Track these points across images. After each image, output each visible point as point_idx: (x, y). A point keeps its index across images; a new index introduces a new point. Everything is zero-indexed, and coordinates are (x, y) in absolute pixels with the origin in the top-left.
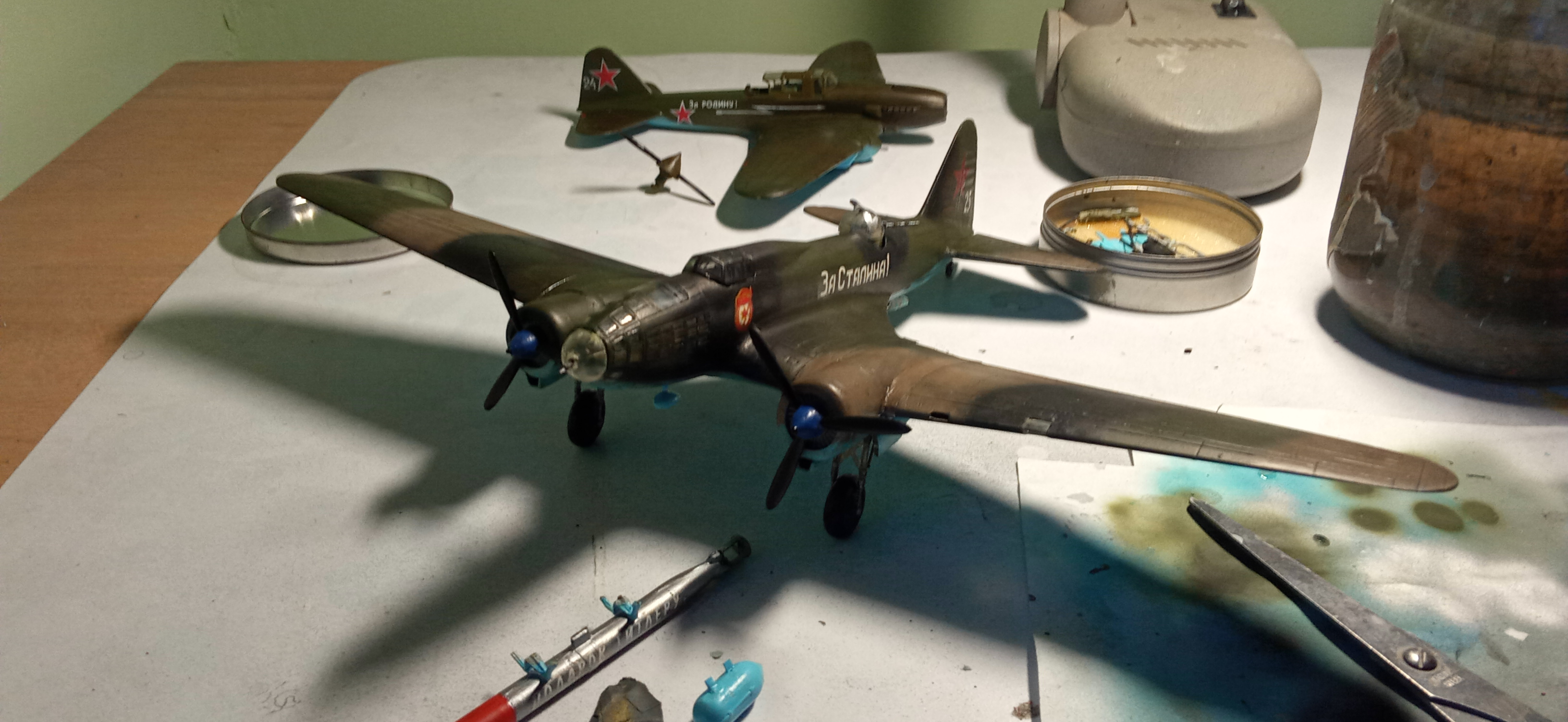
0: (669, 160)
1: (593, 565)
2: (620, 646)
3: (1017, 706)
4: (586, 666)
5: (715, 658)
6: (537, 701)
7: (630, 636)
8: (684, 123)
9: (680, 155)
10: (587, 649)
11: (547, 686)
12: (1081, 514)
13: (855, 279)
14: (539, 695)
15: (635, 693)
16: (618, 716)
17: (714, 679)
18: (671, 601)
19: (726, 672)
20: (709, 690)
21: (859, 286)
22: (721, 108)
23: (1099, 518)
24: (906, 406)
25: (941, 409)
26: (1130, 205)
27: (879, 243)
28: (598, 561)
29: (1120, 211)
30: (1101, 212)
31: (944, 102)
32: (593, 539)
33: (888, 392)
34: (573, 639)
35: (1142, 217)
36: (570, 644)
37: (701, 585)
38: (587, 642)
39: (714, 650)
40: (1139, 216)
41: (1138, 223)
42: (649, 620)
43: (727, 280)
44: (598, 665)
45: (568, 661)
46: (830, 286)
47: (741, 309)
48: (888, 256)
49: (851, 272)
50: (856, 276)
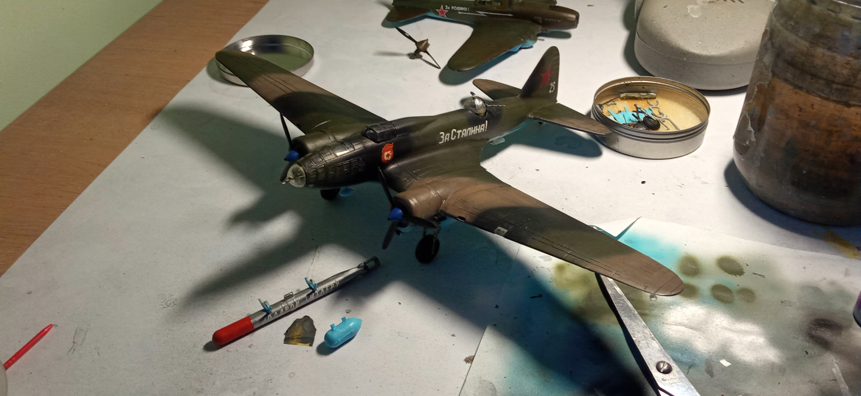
0: (422, 42)
2: (307, 301)
3: (468, 356)
4: (289, 309)
5: (347, 313)
6: (264, 321)
7: (312, 297)
8: (443, 16)
9: (428, 40)
10: (290, 302)
11: (270, 316)
12: (541, 267)
13: (463, 134)
14: (265, 319)
15: (307, 324)
16: (296, 333)
17: (336, 325)
18: (335, 284)
19: (343, 322)
20: (332, 330)
21: (466, 137)
22: (461, 11)
23: (549, 270)
24: (449, 211)
25: (463, 216)
26: (652, 91)
27: (482, 115)
28: (315, 258)
29: (645, 94)
30: (633, 94)
31: (578, 18)
32: (317, 247)
33: (443, 202)
34: (285, 296)
35: (657, 99)
36: (283, 298)
37: (352, 277)
38: (292, 298)
39: (348, 309)
40: (654, 98)
41: (653, 102)
42: (323, 292)
43: (379, 140)
44: (295, 308)
45: (281, 306)
46: (446, 139)
47: (386, 153)
48: (487, 121)
49: (460, 131)
50: (464, 132)
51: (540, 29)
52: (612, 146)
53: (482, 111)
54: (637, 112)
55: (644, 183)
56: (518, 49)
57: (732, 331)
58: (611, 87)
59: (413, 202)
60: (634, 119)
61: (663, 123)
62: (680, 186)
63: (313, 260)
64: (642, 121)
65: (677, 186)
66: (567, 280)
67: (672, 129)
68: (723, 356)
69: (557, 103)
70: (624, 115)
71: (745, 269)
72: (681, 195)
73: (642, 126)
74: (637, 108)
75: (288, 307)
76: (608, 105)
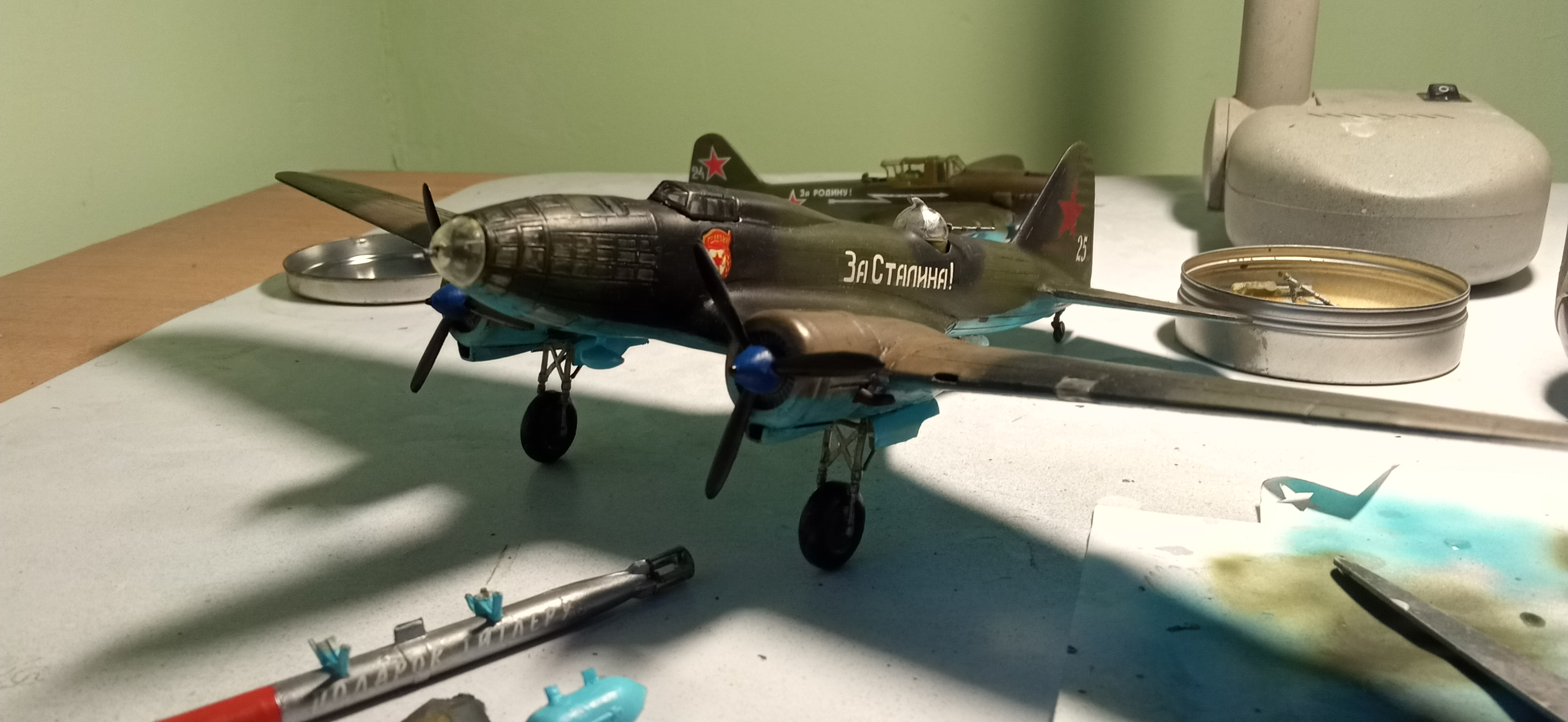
1: (489, 575)
2: (470, 655)
4: (407, 669)
6: (324, 704)
7: (485, 642)
10: (416, 651)
12: (1170, 567)
13: (899, 277)
17: (562, 692)
18: (559, 611)
20: (550, 707)
21: (906, 288)
22: (834, 197)
23: (1196, 573)
24: (907, 367)
25: (949, 370)
27: (941, 247)
28: (498, 569)
30: (1262, 284)
32: (505, 548)
33: (884, 353)
34: (398, 629)
36: (391, 640)
37: (613, 597)
38: (419, 639)
45: (382, 663)
46: (860, 274)
47: (714, 254)
48: (952, 264)
49: (894, 265)
50: (902, 273)
53: (940, 236)
58: (1209, 266)
63: (492, 575)
66: (1255, 593)
69: (1093, 286)
75: (405, 665)
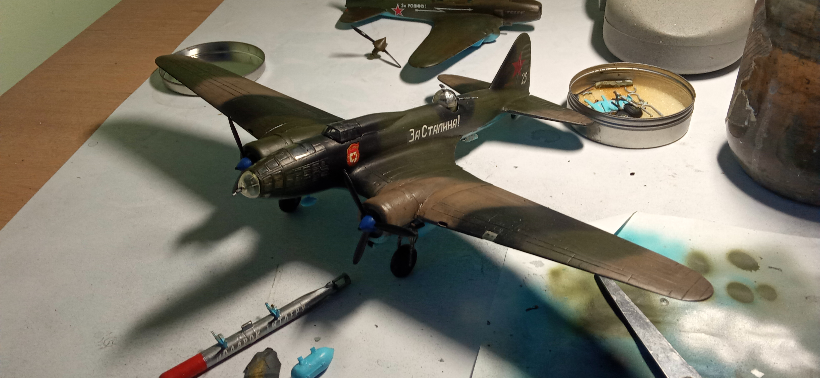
0: (380, 41)
4: (248, 341)
5: (316, 341)
7: (275, 325)
8: (399, 15)
9: (385, 38)
11: (225, 351)
12: (533, 273)
13: (434, 131)
14: (220, 355)
16: (257, 369)
17: (304, 357)
18: (300, 308)
19: (312, 353)
21: (438, 134)
22: (418, 8)
23: (543, 277)
24: (428, 216)
25: (444, 220)
26: (628, 78)
27: (454, 109)
28: (276, 280)
29: (621, 82)
30: (609, 82)
31: (540, 9)
32: (278, 266)
33: (420, 207)
34: (243, 327)
35: (634, 86)
36: (241, 329)
37: (320, 299)
38: (251, 328)
39: (317, 336)
40: (632, 85)
41: (630, 89)
42: (286, 318)
43: (342, 140)
44: (255, 340)
45: (239, 338)
46: (416, 136)
47: (351, 155)
48: (459, 116)
49: (432, 127)
50: (436, 129)
51: (502, 23)
52: (593, 138)
53: (453, 105)
54: (617, 99)
55: (633, 175)
56: (481, 43)
57: (758, 335)
58: (585, 76)
59: (386, 208)
60: (613, 107)
61: (645, 110)
62: (672, 176)
63: (274, 282)
64: (623, 110)
65: (670, 175)
66: (564, 287)
67: (655, 116)
68: (754, 366)
69: (530, 95)
70: (602, 104)
71: (760, 263)
72: (675, 185)
73: (624, 114)
74: (617, 96)
75: (247, 339)
76: (584, 95)
